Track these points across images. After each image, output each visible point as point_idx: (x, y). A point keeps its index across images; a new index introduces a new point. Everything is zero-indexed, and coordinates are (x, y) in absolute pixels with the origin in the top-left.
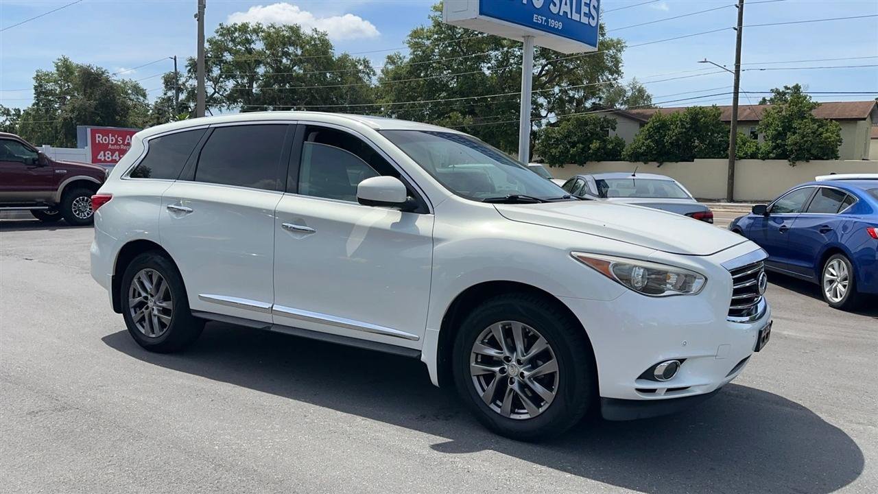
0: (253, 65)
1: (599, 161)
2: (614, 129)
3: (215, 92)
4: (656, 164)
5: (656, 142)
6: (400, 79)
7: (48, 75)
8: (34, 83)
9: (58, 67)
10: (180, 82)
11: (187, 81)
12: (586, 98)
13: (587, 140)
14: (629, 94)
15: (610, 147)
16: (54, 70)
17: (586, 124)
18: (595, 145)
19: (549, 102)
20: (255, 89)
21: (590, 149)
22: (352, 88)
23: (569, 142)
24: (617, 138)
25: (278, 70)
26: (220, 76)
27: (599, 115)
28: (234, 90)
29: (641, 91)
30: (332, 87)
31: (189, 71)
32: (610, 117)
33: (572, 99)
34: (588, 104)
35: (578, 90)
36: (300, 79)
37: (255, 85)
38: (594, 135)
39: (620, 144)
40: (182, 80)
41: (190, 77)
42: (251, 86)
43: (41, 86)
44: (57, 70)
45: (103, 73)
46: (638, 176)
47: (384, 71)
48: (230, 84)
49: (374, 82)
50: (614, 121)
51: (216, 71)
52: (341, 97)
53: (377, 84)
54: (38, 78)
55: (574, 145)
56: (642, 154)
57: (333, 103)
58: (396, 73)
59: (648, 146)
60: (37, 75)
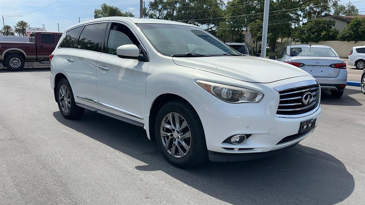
0: (174, 4)
1: (325, 41)
2: (334, 25)
3: (160, 16)
4: (354, 42)
5: (355, 31)
6: (234, 6)
7: (99, 11)
8: (94, 14)
9: (102, 7)
10: (147, 12)
11: (149, 11)
12: (322, 11)
13: (320, 31)
14: (347, 9)
15: (331, 34)
16: (101, 9)
17: (320, 23)
18: (324, 33)
19: (304, 14)
20: (175, 13)
21: (321, 35)
22: (214, 11)
23: (311, 32)
24: (335, 29)
25: (184, 5)
26: (162, 9)
27: (327, 19)
28: (167, 14)
29: (353, 7)
30: (205, 11)
31: (150, 7)
32: (332, 20)
33: (315, 12)
34: (323, 14)
35: (318, 7)
36: (192, 8)
37: (175, 12)
38: (324, 29)
39: (337, 32)
40: (147, 11)
41: (150, 10)
42: (173, 12)
43: (96, 15)
44: (102, 9)
45: (117, 9)
46: (312, 46)
47: (228, 3)
48: (165, 12)
49: (224, 8)
50: (334, 22)
51: (160, 7)
52: (209, 15)
53: (225, 9)
54: (95, 12)
55: (313, 33)
56: (347, 37)
57: (205, 18)
58: (233, 3)
59: (350, 33)
60: (95, 11)
